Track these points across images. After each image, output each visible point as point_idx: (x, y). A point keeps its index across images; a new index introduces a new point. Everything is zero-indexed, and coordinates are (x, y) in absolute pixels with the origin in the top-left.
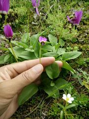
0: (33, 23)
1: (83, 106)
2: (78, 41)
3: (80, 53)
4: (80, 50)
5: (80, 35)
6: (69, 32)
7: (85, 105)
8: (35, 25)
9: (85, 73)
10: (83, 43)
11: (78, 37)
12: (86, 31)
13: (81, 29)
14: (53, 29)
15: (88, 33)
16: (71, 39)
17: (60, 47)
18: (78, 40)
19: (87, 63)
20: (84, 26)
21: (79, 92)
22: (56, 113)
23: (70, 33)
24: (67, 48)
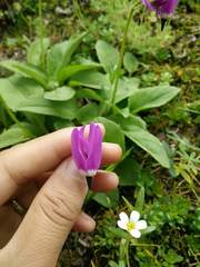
0: (59, 10)
1: (177, 225)
2: (172, 58)
3: (176, 90)
4: (177, 82)
5: (178, 40)
6: (149, 33)
7: (181, 222)
8: (64, 16)
9: (184, 142)
10: (184, 63)
11: (173, 45)
12: (194, 29)
13: (181, 25)
14: (107, 26)
15: (197, 36)
16: (154, 53)
17: (127, 74)
18: (171, 53)
19: (193, 116)
20: (189, 17)
21: (168, 189)
22: (110, 242)
23: (154, 34)
24: (145, 77)
